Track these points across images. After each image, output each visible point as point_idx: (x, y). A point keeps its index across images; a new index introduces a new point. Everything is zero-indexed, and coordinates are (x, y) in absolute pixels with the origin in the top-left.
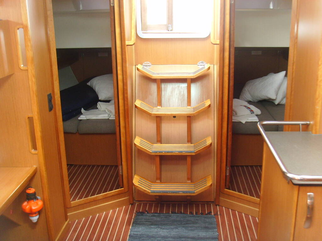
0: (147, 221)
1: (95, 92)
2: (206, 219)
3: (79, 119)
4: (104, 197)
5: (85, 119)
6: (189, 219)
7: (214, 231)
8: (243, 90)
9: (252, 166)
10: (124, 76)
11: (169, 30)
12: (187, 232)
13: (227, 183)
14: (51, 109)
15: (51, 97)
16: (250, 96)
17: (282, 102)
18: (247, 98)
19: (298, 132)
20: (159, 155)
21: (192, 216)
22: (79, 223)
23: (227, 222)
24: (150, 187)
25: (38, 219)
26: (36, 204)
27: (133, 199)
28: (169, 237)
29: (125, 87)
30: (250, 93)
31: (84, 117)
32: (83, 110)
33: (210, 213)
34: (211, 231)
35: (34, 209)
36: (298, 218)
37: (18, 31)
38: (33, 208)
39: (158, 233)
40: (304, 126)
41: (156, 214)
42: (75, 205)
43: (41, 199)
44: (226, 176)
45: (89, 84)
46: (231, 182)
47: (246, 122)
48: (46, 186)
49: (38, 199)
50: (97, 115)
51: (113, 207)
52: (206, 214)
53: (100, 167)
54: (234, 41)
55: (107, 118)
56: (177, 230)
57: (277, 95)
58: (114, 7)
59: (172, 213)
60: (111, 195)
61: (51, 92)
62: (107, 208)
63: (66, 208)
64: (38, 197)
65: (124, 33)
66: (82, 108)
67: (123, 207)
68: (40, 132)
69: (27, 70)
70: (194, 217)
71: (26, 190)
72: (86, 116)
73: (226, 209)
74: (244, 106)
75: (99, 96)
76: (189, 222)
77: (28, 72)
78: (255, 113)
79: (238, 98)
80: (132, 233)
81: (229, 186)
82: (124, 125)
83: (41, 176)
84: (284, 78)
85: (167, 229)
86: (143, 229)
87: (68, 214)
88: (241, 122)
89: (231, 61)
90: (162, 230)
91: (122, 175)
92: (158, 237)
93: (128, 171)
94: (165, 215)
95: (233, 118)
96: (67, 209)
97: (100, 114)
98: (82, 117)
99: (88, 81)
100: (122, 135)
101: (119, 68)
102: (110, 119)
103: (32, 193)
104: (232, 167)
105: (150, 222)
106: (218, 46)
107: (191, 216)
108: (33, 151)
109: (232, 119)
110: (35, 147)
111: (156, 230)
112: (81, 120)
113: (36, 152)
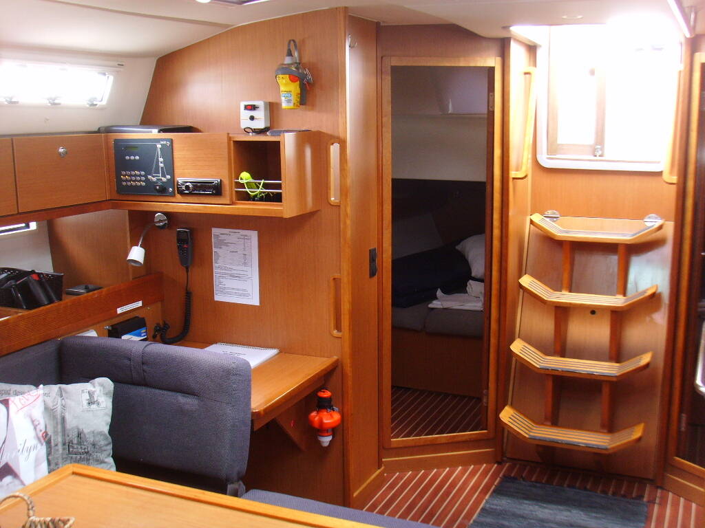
0: (518, 492)
1: (468, 263)
2: (628, 505)
3: (430, 306)
4: (450, 441)
5: (441, 307)
6: (598, 500)
10: (504, 231)
11: (596, 156)
14: (372, 274)
15: (376, 255)
20: (553, 375)
21: (604, 497)
22: (399, 478)
24: (529, 429)
25: (331, 442)
26: (330, 415)
27: (503, 454)
28: (552, 522)
29: (504, 251)
31: (440, 305)
32: (439, 293)
33: (641, 497)
35: (327, 424)
37: (332, 147)
38: (325, 421)
39: (534, 513)
41: (538, 485)
42: (397, 446)
44: (679, 432)
45: (458, 247)
49: (333, 410)
50: (464, 302)
51: (465, 461)
52: (633, 498)
56: (568, 513)
58: (493, 112)
59: (569, 486)
60: (464, 439)
61: (376, 247)
62: (452, 463)
63: (382, 448)
64: (334, 406)
65: (508, 157)
66: (439, 290)
67: (483, 465)
68: (350, 303)
69: (339, 206)
70: (607, 498)
71: (317, 392)
72: (442, 302)
73: (675, 496)
75: (472, 270)
76: (595, 505)
77: (339, 209)
80: (488, 506)
82: (498, 316)
83: (342, 374)
87: (383, 460)
90: (542, 510)
91: (487, 407)
92: (531, 519)
93: (497, 401)
94: (553, 488)
96: (383, 451)
97: (470, 301)
98: (437, 305)
99: (459, 242)
100: (492, 335)
101: (496, 216)
103: (325, 398)
105: (524, 494)
106: (675, 186)
107: (601, 497)
108: (335, 332)
110: (338, 327)
111: (531, 508)
112: (433, 309)
113: (340, 334)
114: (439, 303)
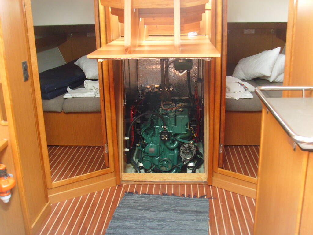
0: (135, 202)
1: (83, 71)
2: (198, 203)
3: (65, 97)
5: (71, 97)
6: (181, 201)
7: (205, 216)
8: (236, 68)
9: (246, 146)
12: (175, 215)
13: (221, 162)
14: (26, 79)
15: (26, 66)
16: (243, 74)
17: (277, 80)
18: (240, 76)
19: (301, 98)
21: (184, 199)
22: (61, 205)
23: (221, 203)
25: (10, 199)
26: (7, 182)
30: (243, 71)
31: (70, 96)
32: (69, 89)
34: (201, 215)
35: (4, 188)
36: (307, 192)
39: (144, 215)
40: (307, 91)
42: (56, 186)
43: (14, 177)
44: (219, 154)
45: (76, 63)
46: (225, 161)
47: (240, 99)
48: (18, 162)
49: (9, 177)
50: (84, 93)
51: (99, 188)
53: (87, 148)
54: (227, 6)
55: (94, 96)
56: (165, 213)
57: (271, 72)
61: (27, 60)
63: (46, 189)
64: (9, 174)
66: (68, 87)
67: (109, 188)
68: (11, 100)
70: (186, 199)
72: (71, 94)
73: (220, 190)
74: (238, 83)
75: (86, 75)
76: (180, 205)
78: (249, 89)
79: (231, 75)
81: (222, 165)
82: (109, 99)
83: (12, 151)
84: (279, 55)
85: (154, 212)
86: (129, 210)
87: (49, 196)
88: (234, 99)
89: (223, 27)
90: (149, 213)
91: (108, 154)
93: (114, 150)
94: (154, 197)
95: (226, 94)
96: (48, 190)
97: (86, 92)
98: (68, 96)
99: (76, 61)
100: (106, 110)
102: (96, 96)
104: (225, 147)
105: (137, 203)
106: (210, 12)
107: (182, 199)
108: (3, 122)
109: (225, 96)
110: (5, 119)
112: (66, 98)
113: (6, 123)
114: (70, 95)
